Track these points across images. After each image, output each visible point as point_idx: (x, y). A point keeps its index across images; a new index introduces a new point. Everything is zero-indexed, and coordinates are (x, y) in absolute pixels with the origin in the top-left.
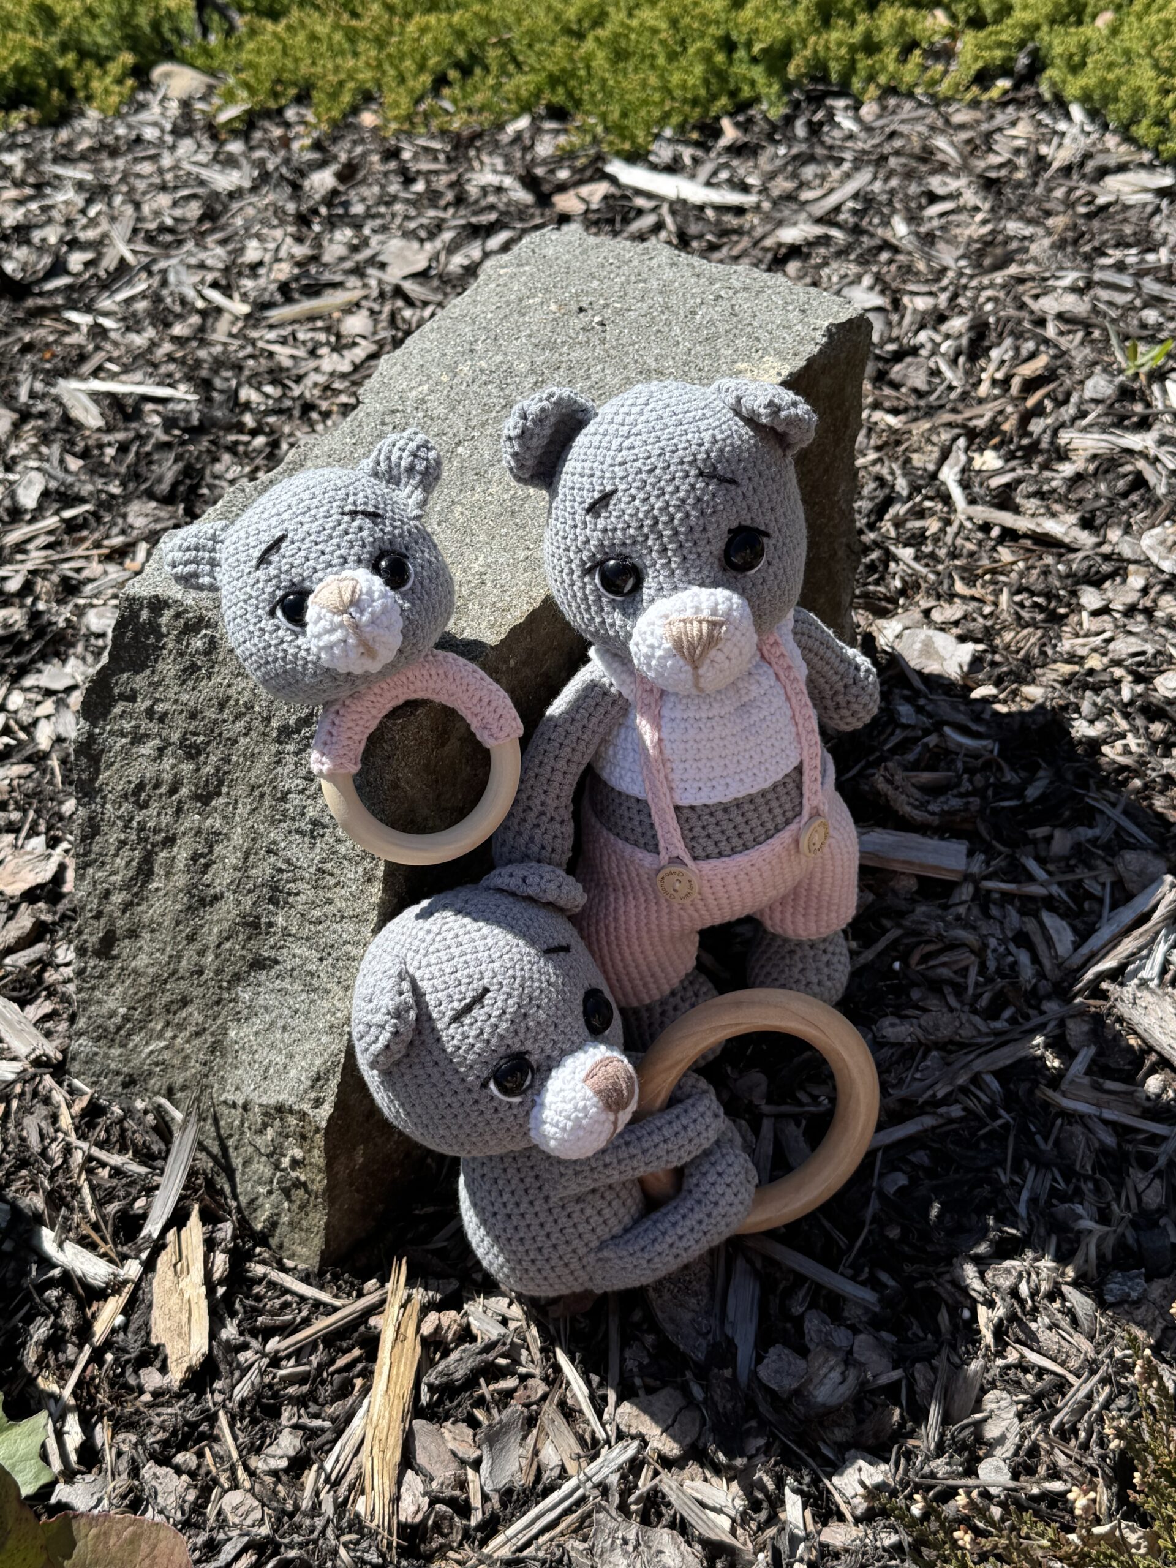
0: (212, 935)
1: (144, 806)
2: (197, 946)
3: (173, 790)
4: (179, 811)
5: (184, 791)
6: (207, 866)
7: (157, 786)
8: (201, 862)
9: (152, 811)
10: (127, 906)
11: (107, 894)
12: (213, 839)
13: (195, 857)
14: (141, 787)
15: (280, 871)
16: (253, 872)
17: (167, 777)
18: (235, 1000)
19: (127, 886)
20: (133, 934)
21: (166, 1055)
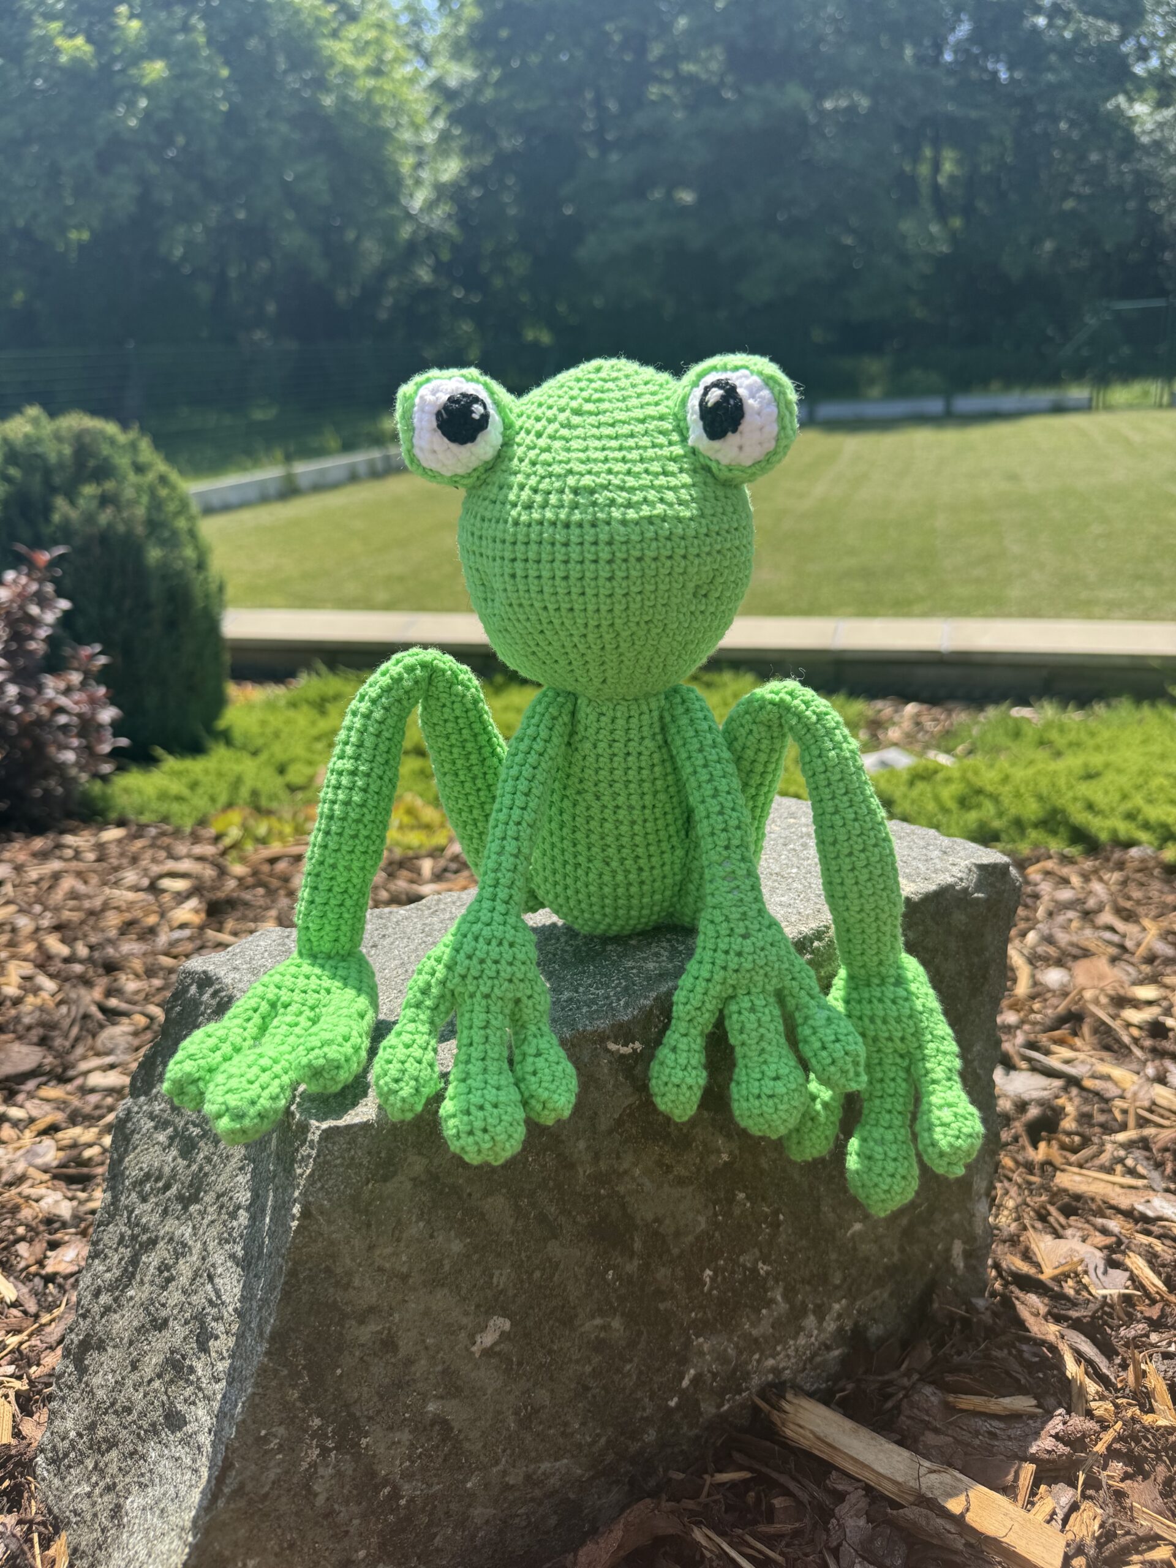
0: (148, 1369)
1: (144, 1200)
2: (135, 1376)
3: (167, 1187)
4: (165, 1212)
5: (173, 1190)
6: (169, 1280)
7: (158, 1179)
8: (166, 1275)
9: (148, 1207)
10: (107, 1310)
11: (97, 1294)
12: (181, 1249)
13: (163, 1268)
14: (148, 1176)
15: (210, 1301)
16: (194, 1299)
17: (167, 1170)
18: (143, 1457)
19: (111, 1288)
20: (101, 1347)
21: (85, 1505)
